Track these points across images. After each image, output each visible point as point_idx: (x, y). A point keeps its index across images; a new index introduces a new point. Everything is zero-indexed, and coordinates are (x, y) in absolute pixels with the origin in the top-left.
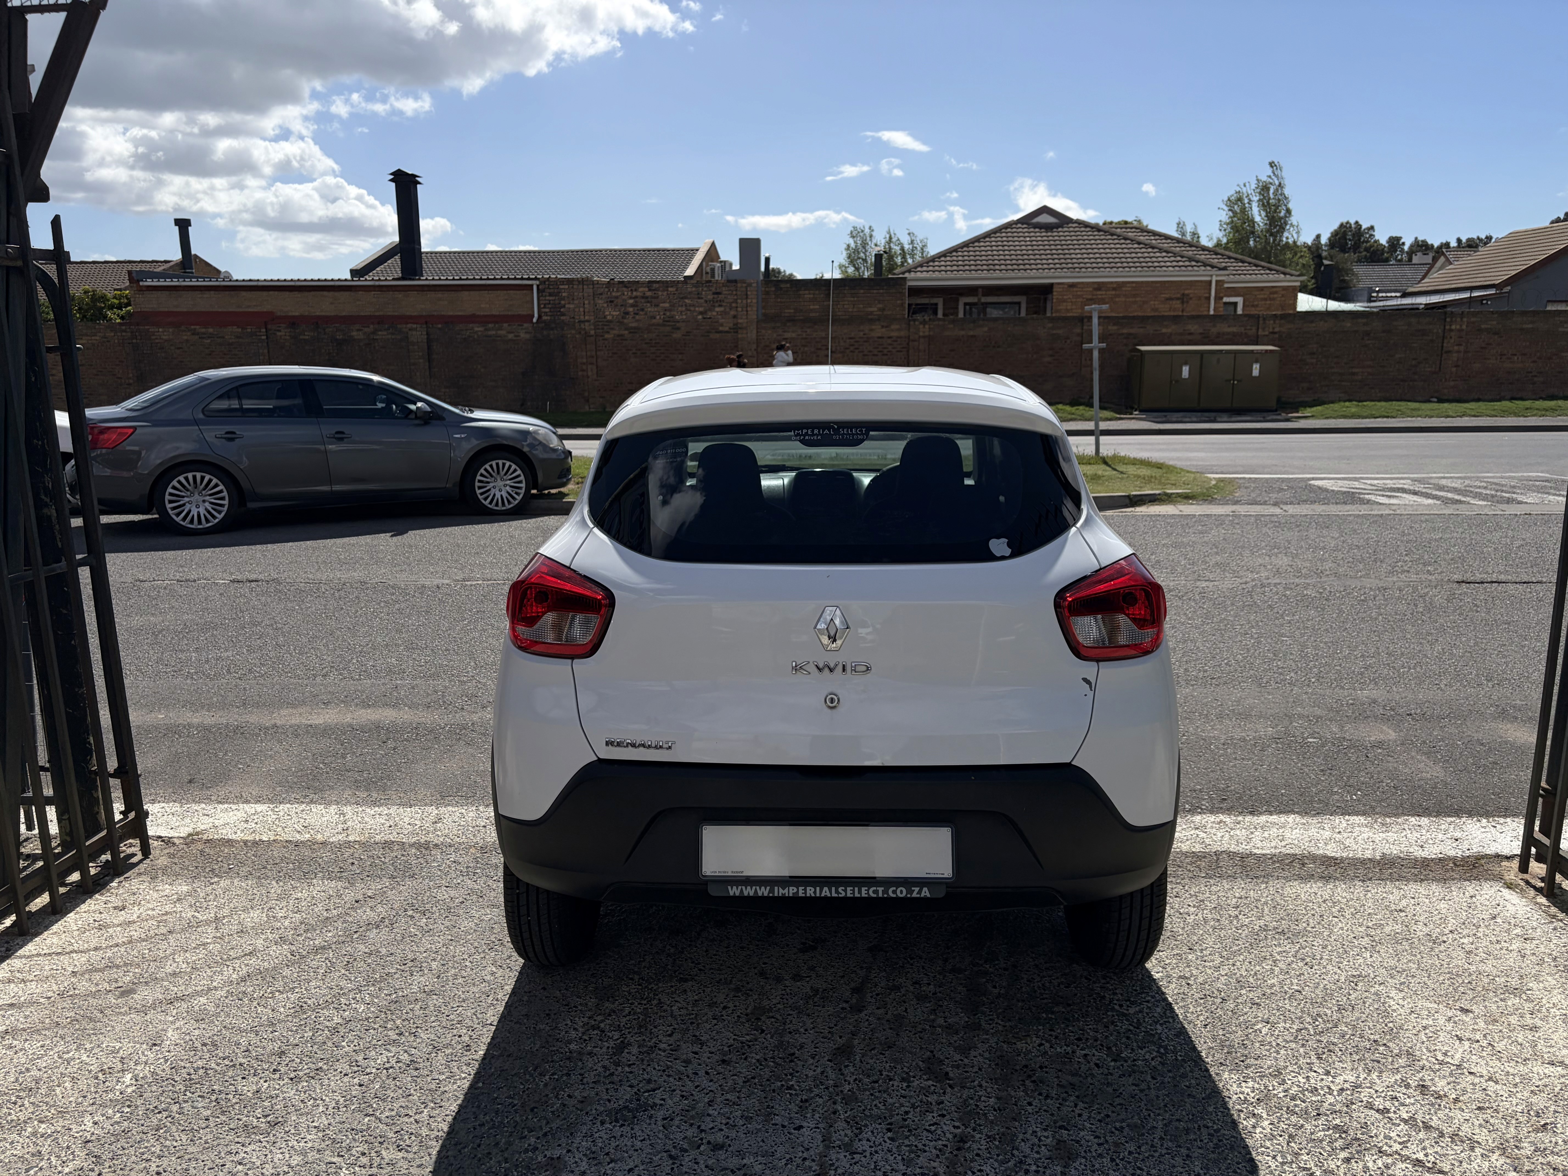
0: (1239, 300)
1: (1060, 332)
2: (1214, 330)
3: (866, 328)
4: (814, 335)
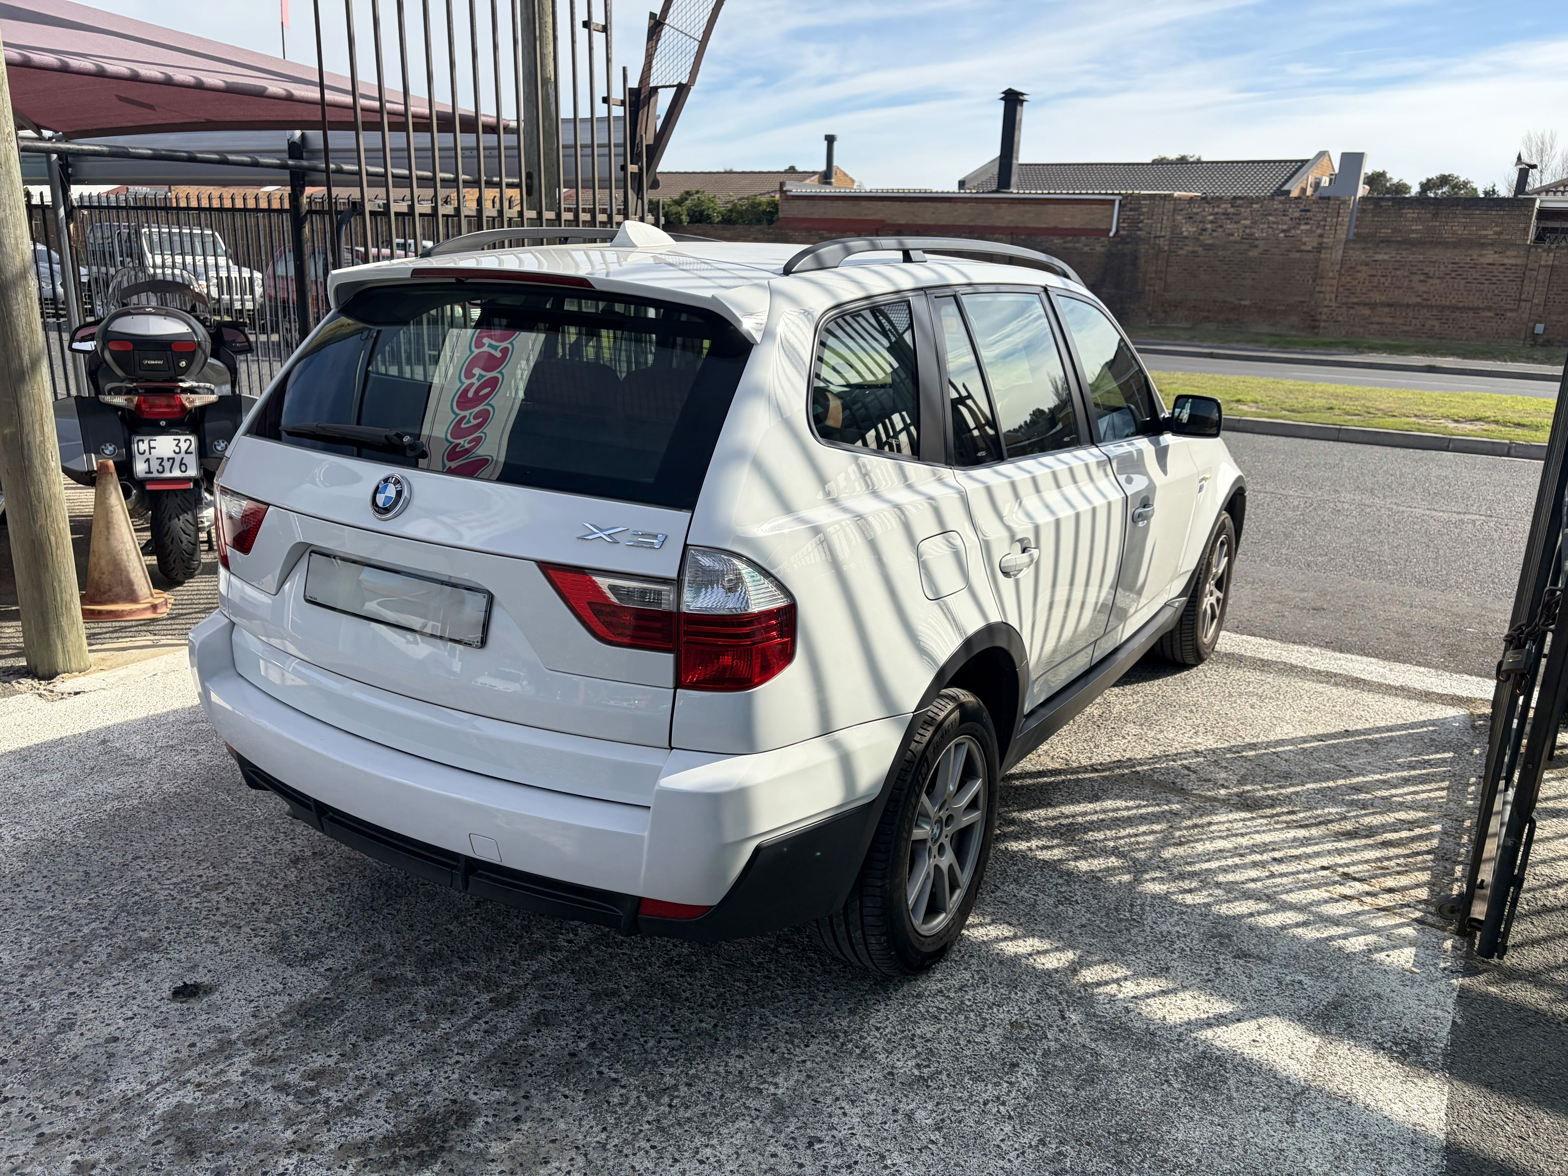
3: (1475, 253)
4: (1411, 258)
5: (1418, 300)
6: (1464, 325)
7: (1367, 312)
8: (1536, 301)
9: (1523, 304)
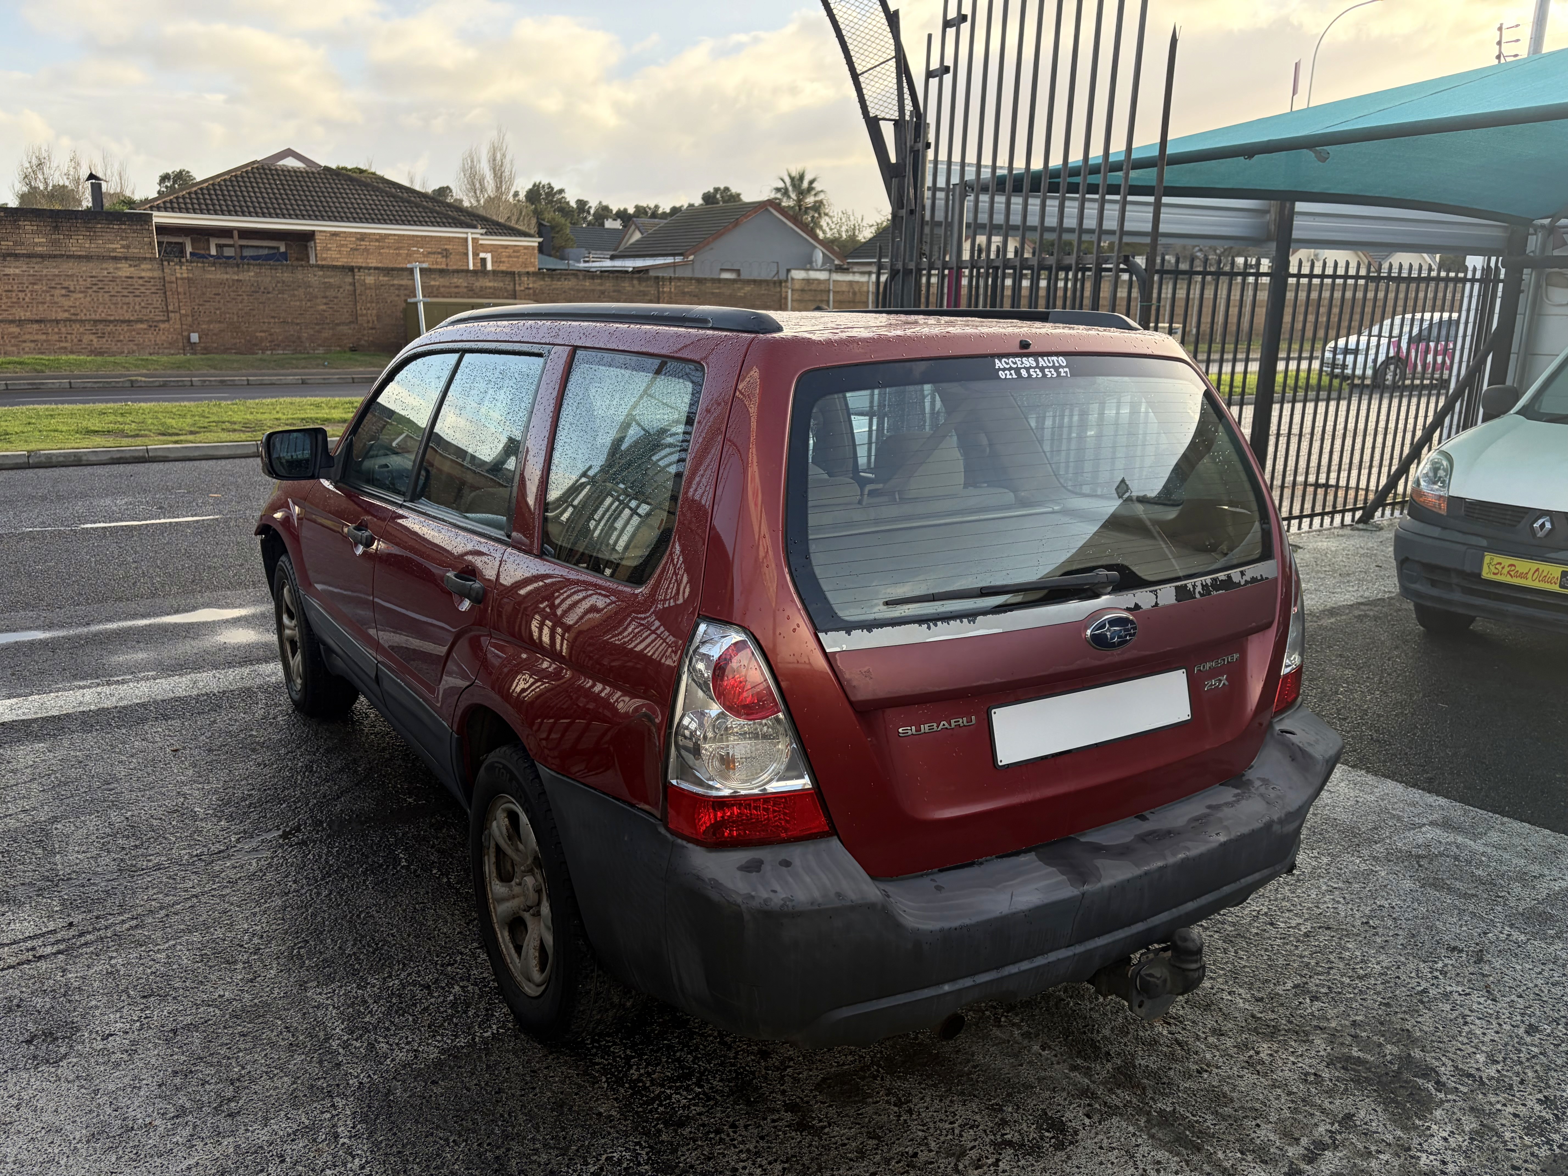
0: (488, 256)
1: (332, 280)
2: (478, 284)
3: (111, 266)
4: (45, 272)
5: (66, 315)
6: (122, 338)
7: (14, 329)
8: (183, 312)
9: (171, 315)
